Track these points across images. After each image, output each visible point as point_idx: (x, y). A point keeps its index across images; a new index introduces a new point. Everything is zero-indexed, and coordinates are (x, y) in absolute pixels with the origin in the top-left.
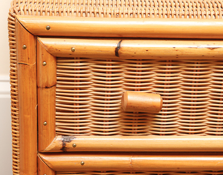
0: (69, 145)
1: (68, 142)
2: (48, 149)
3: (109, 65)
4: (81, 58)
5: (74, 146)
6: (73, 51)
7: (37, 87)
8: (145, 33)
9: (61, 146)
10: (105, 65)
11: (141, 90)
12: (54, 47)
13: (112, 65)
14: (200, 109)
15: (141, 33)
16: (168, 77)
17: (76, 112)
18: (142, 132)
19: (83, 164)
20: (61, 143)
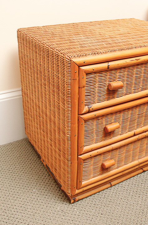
0: (91, 109)
1: (90, 108)
2: (83, 112)
3: (104, 73)
4: (94, 73)
5: (92, 109)
6: (93, 70)
7: (79, 88)
8: (117, 58)
9: (88, 110)
10: (102, 73)
11: (114, 81)
12: (87, 70)
13: (105, 73)
14: (131, 84)
15: (115, 58)
16: (122, 74)
17: (92, 95)
18: (113, 98)
19: (95, 115)
20: (88, 109)
